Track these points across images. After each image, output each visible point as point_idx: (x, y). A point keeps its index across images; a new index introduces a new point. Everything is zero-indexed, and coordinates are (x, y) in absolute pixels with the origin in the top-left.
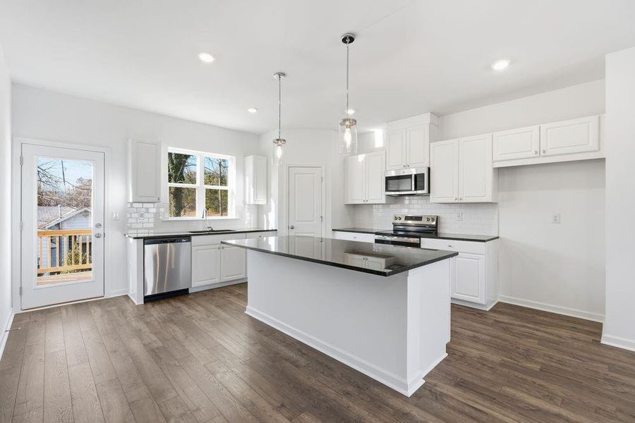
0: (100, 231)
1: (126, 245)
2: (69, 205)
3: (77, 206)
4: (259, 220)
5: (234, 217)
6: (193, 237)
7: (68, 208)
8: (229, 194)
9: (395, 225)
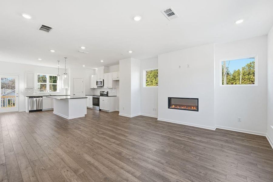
0: (18, 95)
1: (25, 98)
2: (8, 88)
3: (12, 88)
4: (67, 92)
5: (58, 92)
6: (43, 97)
7: (7, 89)
8: (57, 86)
9: (101, 94)
